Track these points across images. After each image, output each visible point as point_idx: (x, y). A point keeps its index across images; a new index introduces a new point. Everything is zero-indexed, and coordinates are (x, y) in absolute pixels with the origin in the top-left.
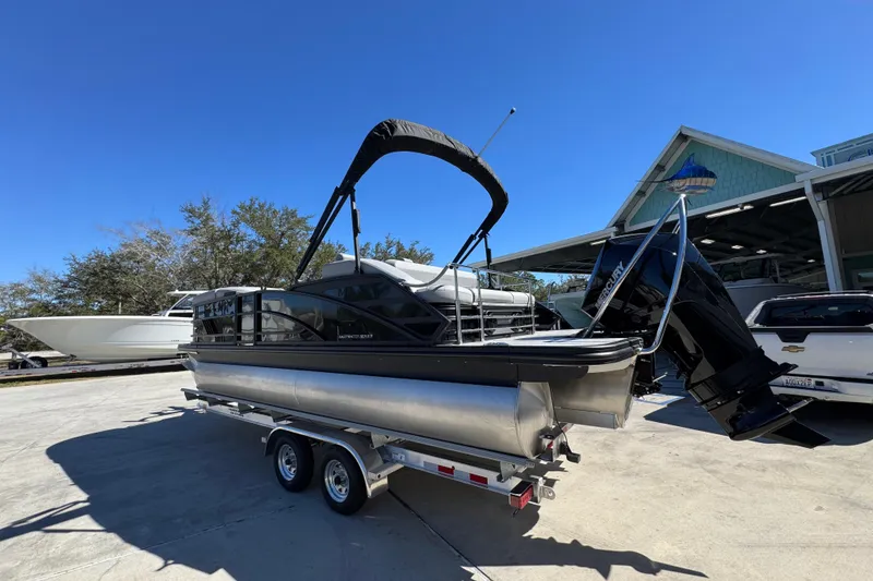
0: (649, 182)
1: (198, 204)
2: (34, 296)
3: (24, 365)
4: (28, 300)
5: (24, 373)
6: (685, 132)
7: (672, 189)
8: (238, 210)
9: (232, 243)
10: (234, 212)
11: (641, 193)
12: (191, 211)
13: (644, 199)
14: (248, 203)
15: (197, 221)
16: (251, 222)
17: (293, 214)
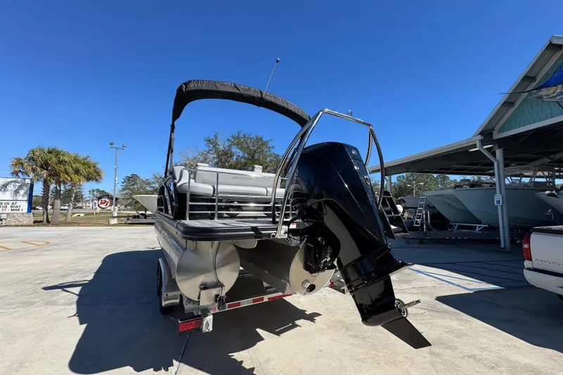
0: (516, 93)
1: (212, 137)
2: (154, 185)
3: (138, 217)
4: (152, 187)
5: (137, 221)
6: (555, 42)
7: (541, 97)
8: (231, 139)
9: (228, 157)
10: (228, 140)
11: (508, 104)
12: (209, 141)
13: (513, 109)
14: (237, 135)
15: (212, 146)
16: (238, 144)
17: (261, 139)
